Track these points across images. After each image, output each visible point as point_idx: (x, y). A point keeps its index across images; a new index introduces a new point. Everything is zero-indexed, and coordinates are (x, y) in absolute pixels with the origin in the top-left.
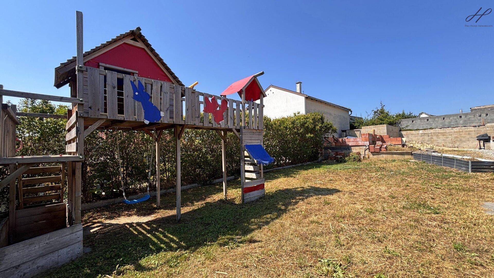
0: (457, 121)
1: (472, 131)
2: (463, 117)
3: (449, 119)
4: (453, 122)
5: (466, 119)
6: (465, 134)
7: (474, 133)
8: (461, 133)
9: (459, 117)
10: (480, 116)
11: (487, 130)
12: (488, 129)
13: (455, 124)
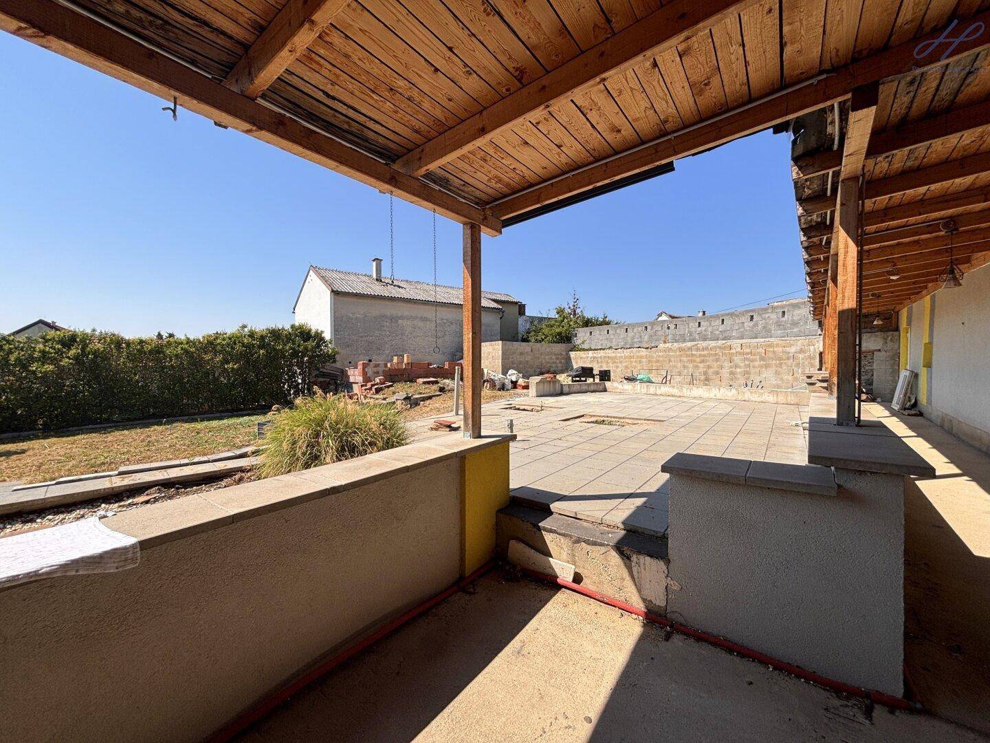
0: (640, 337)
1: (642, 357)
3: (633, 331)
4: (637, 338)
7: (643, 360)
8: (632, 360)
10: (669, 328)
11: (660, 357)
12: (660, 354)
13: (639, 342)
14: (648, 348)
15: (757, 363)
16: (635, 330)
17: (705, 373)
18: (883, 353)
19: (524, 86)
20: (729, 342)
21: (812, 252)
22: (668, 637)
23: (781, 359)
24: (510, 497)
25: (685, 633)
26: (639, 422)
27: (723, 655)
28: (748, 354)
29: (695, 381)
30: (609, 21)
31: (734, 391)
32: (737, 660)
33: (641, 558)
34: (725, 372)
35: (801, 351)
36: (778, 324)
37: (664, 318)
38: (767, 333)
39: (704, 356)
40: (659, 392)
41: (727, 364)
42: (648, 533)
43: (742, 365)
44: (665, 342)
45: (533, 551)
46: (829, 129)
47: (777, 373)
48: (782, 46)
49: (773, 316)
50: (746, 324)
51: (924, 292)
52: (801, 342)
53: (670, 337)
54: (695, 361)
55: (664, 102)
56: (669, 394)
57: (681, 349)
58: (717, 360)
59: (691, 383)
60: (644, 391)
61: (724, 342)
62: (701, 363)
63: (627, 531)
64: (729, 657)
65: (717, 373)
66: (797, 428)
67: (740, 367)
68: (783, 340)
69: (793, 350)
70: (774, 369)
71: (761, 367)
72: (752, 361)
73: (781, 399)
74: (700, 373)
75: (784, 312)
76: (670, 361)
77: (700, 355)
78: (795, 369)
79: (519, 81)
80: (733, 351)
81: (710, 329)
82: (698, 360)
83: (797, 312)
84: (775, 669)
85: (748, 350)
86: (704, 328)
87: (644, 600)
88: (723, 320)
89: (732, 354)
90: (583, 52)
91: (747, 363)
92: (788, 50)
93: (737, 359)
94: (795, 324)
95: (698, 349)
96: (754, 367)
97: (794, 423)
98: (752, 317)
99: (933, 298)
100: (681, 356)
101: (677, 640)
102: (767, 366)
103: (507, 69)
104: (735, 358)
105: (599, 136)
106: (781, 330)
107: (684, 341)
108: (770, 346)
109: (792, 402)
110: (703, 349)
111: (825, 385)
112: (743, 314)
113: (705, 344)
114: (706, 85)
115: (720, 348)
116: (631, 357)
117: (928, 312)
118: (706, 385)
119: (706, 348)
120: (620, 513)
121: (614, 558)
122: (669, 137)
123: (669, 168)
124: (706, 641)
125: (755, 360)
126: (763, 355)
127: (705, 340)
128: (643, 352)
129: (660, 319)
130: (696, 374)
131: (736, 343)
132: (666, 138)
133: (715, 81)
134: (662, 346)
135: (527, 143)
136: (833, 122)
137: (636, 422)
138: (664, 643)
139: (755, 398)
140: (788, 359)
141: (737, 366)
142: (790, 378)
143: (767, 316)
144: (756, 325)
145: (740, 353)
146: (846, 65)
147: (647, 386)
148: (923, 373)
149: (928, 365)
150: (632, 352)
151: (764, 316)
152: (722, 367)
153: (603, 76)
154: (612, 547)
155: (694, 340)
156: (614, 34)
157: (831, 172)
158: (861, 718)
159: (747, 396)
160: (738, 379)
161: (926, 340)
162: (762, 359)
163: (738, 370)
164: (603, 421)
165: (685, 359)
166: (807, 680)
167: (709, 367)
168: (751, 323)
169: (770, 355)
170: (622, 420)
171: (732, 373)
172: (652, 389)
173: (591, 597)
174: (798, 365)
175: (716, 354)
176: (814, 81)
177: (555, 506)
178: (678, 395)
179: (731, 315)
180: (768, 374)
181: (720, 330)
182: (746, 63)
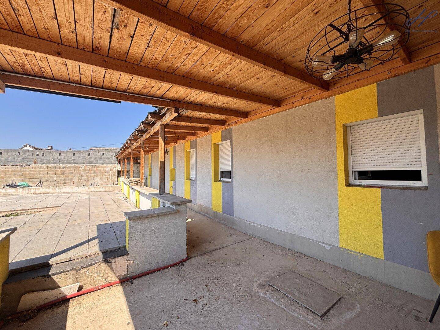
0: (14, 158)
1: (17, 171)
2: (22, 153)
3: (7, 154)
4: (11, 159)
5: (24, 156)
6: (10, 174)
7: (19, 173)
8: (7, 173)
9: (17, 153)
10: (38, 155)
11: (32, 171)
12: (32, 169)
13: (13, 162)
14: (22, 166)
15: (92, 175)
16: (9, 154)
17: (64, 180)
18: (136, 171)
19: (93, 52)
20: (78, 165)
21: (134, 137)
22: (132, 283)
23: (103, 173)
24: (9, 271)
25: (136, 278)
26: (43, 209)
27: (150, 275)
28: (88, 170)
29: (57, 185)
30: (141, 61)
31: (86, 188)
32: (154, 274)
33: (117, 259)
34: (76, 180)
35: (111, 170)
36: (101, 158)
37: (28, 148)
38: (96, 162)
39: (64, 171)
40: (38, 192)
41: (77, 175)
42: (113, 249)
43: (85, 175)
44: (35, 163)
45: (45, 291)
46: (162, 111)
47: (101, 179)
48: (168, 91)
49: (99, 155)
50: (86, 157)
51: (150, 153)
52: (111, 166)
53: (39, 160)
54: (57, 174)
55: (134, 85)
56: (46, 192)
57: (48, 167)
58: (72, 173)
59: (55, 185)
60: (27, 192)
61: (76, 164)
62: (61, 174)
63: (102, 253)
64: (151, 275)
65: (71, 180)
66: (122, 199)
67: (84, 176)
68: (103, 165)
69: (108, 169)
70: (100, 177)
71: (94, 176)
72: (90, 174)
73: (107, 189)
74: (61, 180)
75: (103, 153)
76: (40, 174)
77: (61, 171)
78: (109, 177)
79: (93, 50)
80: (81, 169)
81: (66, 158)
82: (60, 173)
83: (108, 154)
84: (163, 270)
85: (88, 169)
86: (62, 157)
87: (118, 276)
88: (74, 154)
89: (80, 170)
90: (125, 61)
91: (87, 174)
92: (168, 92)
93: (83, 173)
94: (107, 159)
95: (60, 168)
96: (91, 176)
97: (120, 198)
98: (89, 154)
99: (152, 155)
100: (48, 171)
101: (135, 281)
102: (97, 176)
103: (93, 44)
104: (81, 172)
105: (103, 81)
106: (102, 161)
107: (49, 163)
108: (98, 167)
109: (112, 190)
110: (63, 168)
111: (136, 183)
112: (85, 152)
113: (65, 165)
114: (147, 88)
115: (73, 167)
116: (5, 171)
117: (150, 159)
118: (65, 186)
119: (65, 167)
120: (95, 248)
121: (104, 265)
122: (126, 94)
123: (120, 102)
124: (143, 275)
125: (92, 173)
126: (95, 171)
127: (63, 163)
128: (18, 168)
129: (25, 148)
130: (59, 180)
131: (82, 166)
132: (125, 93)
133: (150, 89)
134: (33, 165)
135: (66, 65)
136: (164, 110)
137: (41, 210)
138: (132, 285)
139: (96, 190)
140: (106, 173)
141: (82, 176)
142: (106, 180)
143: (96, 154)
144: (91, 157)
145: (84, 170)
146: (173, 101)
147: (29, 189)
148: (149, 177)
149: (150, 175)
150: (7, 168)
151: (94, 154)
152: (74, 177)
153: (133, 75)
154: (102, 262)
155: (56, 163)
156: (139, 65)
157: (154, 120)
158: (183, 267)
159: (93, 189)
160: (83, 182)
161: (150, 167)
162: (95, 173)
163: (83, 178)
164: (12, 214)
165: (51, 173)
166: (170, 267)
167: (66, 177)
168: (89, 157)
169: (98, 171)
170: (28, 211)
171: (79, 179)
172: (32, 191)
173: (90, 292)
174: (109, 175)
175: (71, 170)
176: (168, 100)
177: (51, 261)
178: (52, 192)
179: (79, 152)
180: (97, 179)
181: (73, 158)
182: (159, 89)
